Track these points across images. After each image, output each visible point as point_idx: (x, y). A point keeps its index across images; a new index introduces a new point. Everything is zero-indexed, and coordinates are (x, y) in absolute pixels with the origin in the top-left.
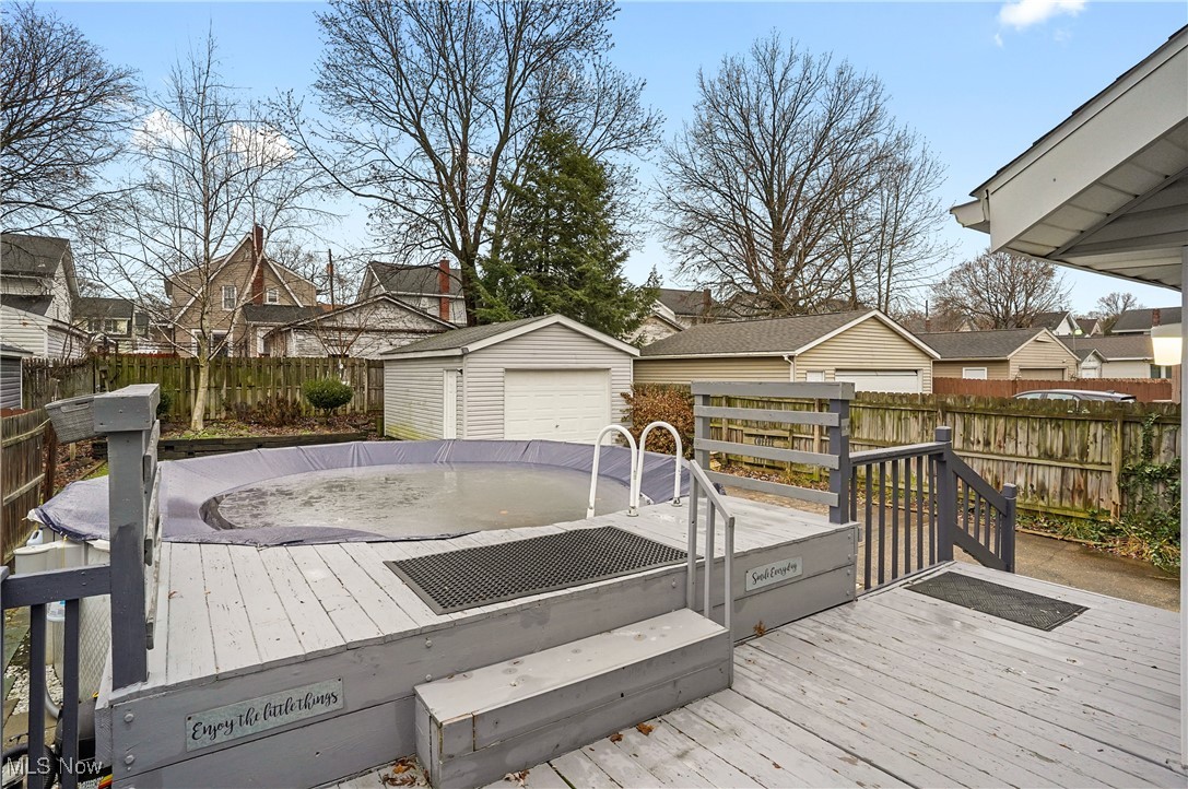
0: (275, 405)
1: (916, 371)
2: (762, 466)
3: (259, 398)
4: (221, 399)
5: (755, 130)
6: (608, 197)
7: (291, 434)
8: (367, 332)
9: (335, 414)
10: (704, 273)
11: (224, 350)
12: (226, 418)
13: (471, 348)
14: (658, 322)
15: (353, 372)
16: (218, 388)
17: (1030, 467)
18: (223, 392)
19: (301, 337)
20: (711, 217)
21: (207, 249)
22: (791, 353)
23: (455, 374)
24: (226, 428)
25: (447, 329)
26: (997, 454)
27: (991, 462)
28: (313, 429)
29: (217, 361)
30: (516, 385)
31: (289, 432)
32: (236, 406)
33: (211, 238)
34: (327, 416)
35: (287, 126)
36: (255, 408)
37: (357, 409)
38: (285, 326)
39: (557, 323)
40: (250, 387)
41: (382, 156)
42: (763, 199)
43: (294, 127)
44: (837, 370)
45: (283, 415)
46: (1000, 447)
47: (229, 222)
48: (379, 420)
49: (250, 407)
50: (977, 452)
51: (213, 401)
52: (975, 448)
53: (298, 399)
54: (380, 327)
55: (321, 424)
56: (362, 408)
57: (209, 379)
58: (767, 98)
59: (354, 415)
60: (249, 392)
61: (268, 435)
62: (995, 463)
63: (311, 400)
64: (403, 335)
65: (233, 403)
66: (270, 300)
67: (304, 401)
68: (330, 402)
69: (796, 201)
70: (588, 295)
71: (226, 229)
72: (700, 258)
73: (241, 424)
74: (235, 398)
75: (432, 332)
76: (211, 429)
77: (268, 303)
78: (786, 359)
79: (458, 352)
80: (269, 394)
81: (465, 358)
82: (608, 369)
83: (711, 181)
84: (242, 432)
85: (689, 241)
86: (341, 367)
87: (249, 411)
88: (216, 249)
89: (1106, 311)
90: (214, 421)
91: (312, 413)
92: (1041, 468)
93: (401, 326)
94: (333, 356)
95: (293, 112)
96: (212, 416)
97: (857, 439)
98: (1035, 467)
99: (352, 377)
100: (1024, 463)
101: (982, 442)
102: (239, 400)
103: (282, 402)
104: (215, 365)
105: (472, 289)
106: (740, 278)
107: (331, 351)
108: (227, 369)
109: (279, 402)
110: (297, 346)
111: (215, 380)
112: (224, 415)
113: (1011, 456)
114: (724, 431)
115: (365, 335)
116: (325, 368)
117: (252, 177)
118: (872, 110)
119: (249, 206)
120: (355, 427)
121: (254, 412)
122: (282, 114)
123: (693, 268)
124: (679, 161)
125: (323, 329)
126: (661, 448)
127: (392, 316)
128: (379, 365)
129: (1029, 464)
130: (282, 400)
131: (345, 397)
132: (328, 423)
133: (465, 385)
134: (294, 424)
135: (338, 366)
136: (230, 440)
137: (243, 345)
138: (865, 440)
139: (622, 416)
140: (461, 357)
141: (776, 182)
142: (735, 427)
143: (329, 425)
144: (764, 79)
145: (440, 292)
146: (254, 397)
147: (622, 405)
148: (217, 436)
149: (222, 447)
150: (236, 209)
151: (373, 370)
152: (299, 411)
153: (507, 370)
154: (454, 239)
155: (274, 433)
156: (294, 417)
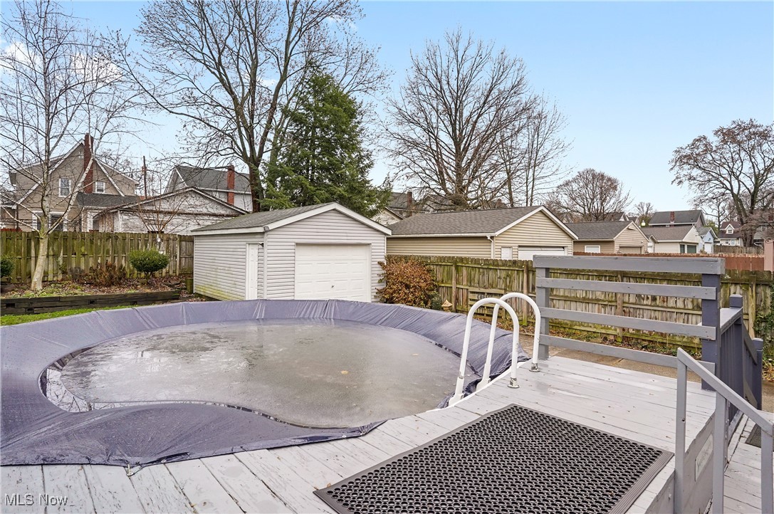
0: (104, 269)
1: (563, 247)
2: (483, 315)
3: (91, 264)
4: (58, 265)
5: (445, 87)
6: (359, 123)
7: (118, 292)
8: (179, 214)
9: (153, 276)
10: (410, 180)
11: (61, 225)
12: (62, 280)
13: (271, 226)
14: (386, 212)
15: (168, 244)
16: (56, 256)
17: (686, 316)
18: (60, 259)
19: (126, 217)
20: (416, 144)
21: (48, 144)
22: (493, 235)
23: (257, 247)
24: (62, 287)
25: (239, 213)
26: (662, 307)
27: (657, 312)
28: (136, 288)
29: (55, 235)
30: (304, 255)
31: (116, 291)
32: (71, 270)
33: (51, 134)
34: (147, 277)
35: (116, 56)
36: (88, 272)
37: (171, 273)
38: (113, 209)
39: (334, 210)
40: (84, 255)
41: (191, 85)
42: (449, 134)
43: (122, 58)
44: (520, 246)
45: (111, 277)
46: (664, 302)
47: (68, 124)
48: (188, 281)
49: (83, 271)
50: (647, 305)
51: (51, 267)
52: (645, 302)
53: (124, 265)
54: (187, 211)
55: (143, 284)
56: (174, 272)
57: (48, 249)
58: (454, 66)
59: (169, 277)
60: (83, 260)
61: (98, 294)
62: (660, 313)
63: (135, 265)
64: (206, 218)
65: (68, 268)
66: (98, 190)
67: (128, 266)
68: (150, 267)
69: (470, 135)
70: (347, 191)
71: (65, 129)
72: (408, 170)
73: (75, 284)
74: (71, 264)
75: (228, 216)
76: (49, 289)
77: (96, 192)
78: (489, 238)
79: (260, 230)
80: (99, 261)
81: (266, 234)
82: (369, 244)
83: (416, 119)
84: (77, 291)
85: (401, 159)
86: (159, 240)
87: (83, 274)
88: (56, 145)
89: (637, 213)
90: (52, 282)
91: (135, 275)
92: (694, 317)
93: (205, 211)
94: (152, 232)
95: (121, 47)
96: (50, 278)
97: (555, 296)
98: (690, 316)
99: (167, 248)
100: (681, 313)
101: (650, 298)
102: (74, 266)
103: (110, 267)
104: (55, 237)
105: (257, 185)
106: (433, 184)
107: (151, 228)
108: (63, 241)
109: (108, 267)
110: (121, 224)
111: (53, 249)
112: (60, 277)
113: (672, 308)
114: (454, 289)
115: (177, 217)
116: (146, 241)
117: (88, 89)
118: (518, 79)
119: (84, 113)
120: (170, 286)
121: (86, 275)
122: (112, 47)
123: (402, 177)
124: (395, 105)
125: (144, 211)
126: (410, 302)
127: (197, 203)
128: (190, 240)
129: (685, 314)
130: (111, 266)
131: (162, 264)
132: (148, 283)
133: (266, 255)
134: (120, 284)
135: (156, 240)
136: (66, 297)
137: (77, 222)
138: (562, 296)
139: (379, 278)
140: (263, 233)
141: (457, 122)
142: (462, 287)
143: (149, 285)
144: (452, 54)
145: (228, 189)
146: (87, 262)
147: (379, 270)
148: (55, 295)
149: (58, 304)
150: (73, 113)
151: (184, 243)
152: (125, 274)
153: (298, 244)
154: (244, 149)
155: (103, 291)
156: (120, 279)
